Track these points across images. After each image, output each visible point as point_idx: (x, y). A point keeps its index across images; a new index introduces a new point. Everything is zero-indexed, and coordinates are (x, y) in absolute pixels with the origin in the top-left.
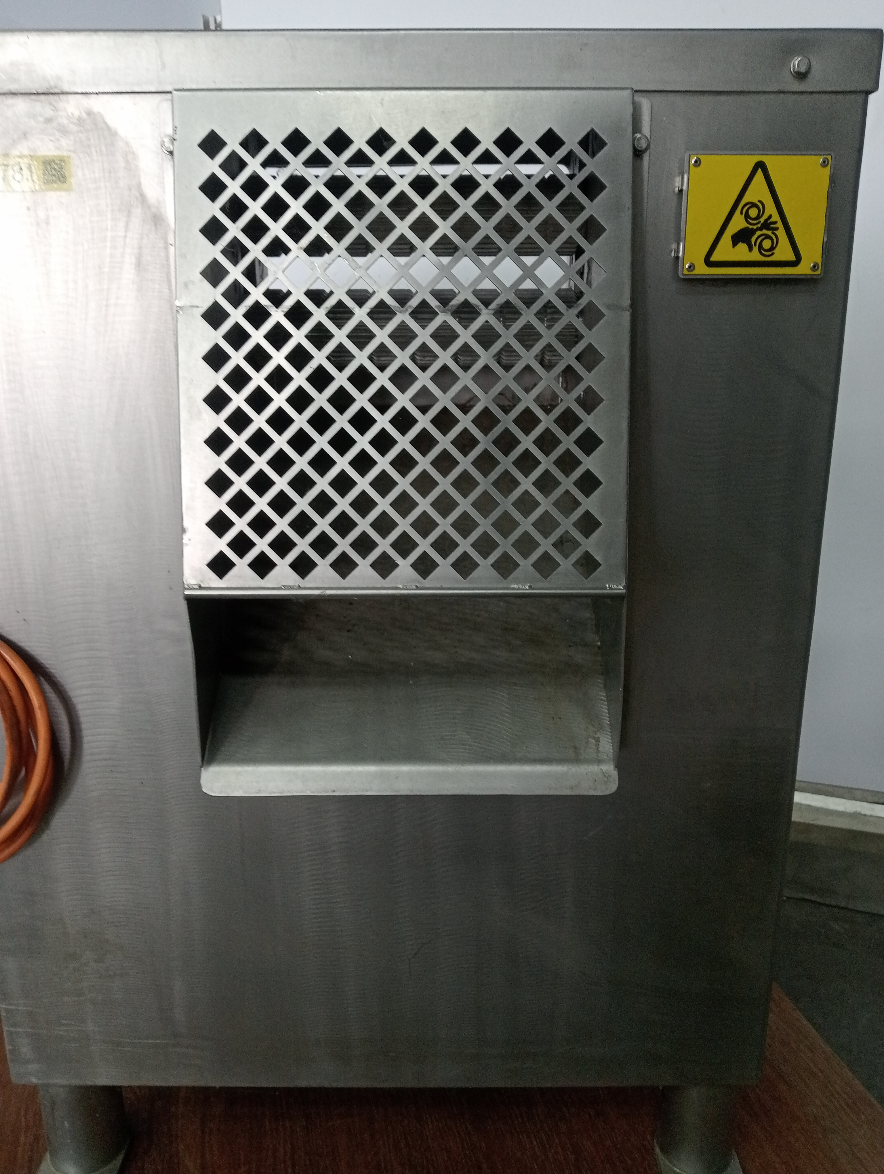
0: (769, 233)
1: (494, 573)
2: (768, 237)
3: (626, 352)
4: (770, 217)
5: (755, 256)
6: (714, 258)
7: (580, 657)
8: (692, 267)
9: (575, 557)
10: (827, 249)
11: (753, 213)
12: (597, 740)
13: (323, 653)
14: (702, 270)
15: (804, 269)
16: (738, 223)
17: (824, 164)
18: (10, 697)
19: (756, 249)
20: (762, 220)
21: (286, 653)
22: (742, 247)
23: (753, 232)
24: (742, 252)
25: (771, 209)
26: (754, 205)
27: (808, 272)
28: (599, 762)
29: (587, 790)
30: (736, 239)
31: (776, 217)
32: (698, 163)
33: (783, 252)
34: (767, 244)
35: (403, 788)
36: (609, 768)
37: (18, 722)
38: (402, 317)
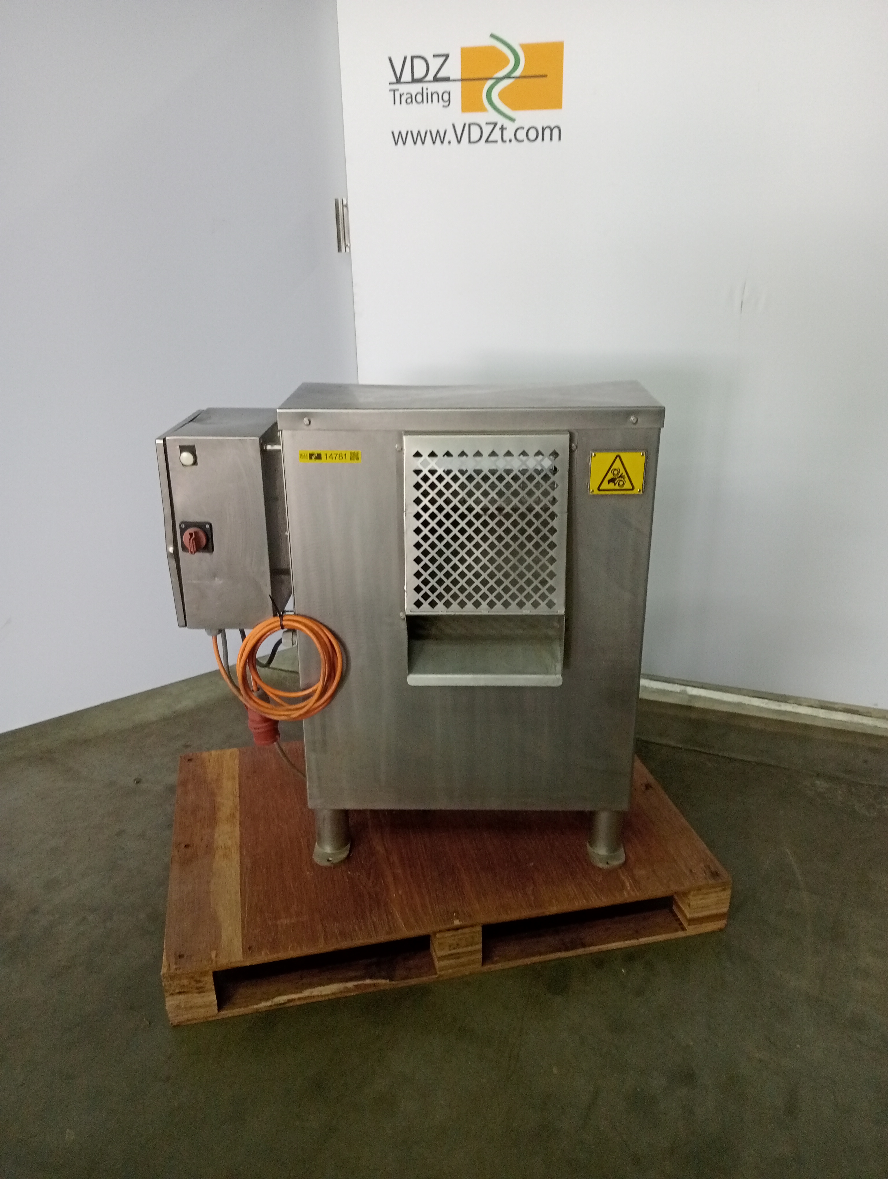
0: (622, 479)
1: (517, 607)
2: (621, 481)
3: (565, 529)
4: (622, 474)
5: (617, 487)
6: (601, 488)
7: (551, 633)
8: (593, 491)
9: (546, 601)
10: (645, 484)
11: (616, 472)
12: (555, 666)
13: (448, 631)
14: (596, 492)
15: (636, 491)
16: (610, 476)
17: (643, 455)
18: (328, 648)
19: (617, 485)
20: (619, 475)
21: (434, 631)
22: (612, 484)
23: (616, 479)
24: (612, 486)
25: (622, 471)
26: (615, 470)
27: (637, 493)
28: (555, 674)
29: (551, 684)
30: (609, 482)
31: (624, 474)
32: (595, 455)
33: (628, 485)
34: (621, 483)
35: (482, 683)
36: (559, 677)
37: (330, 657)
38: (485, 517)
